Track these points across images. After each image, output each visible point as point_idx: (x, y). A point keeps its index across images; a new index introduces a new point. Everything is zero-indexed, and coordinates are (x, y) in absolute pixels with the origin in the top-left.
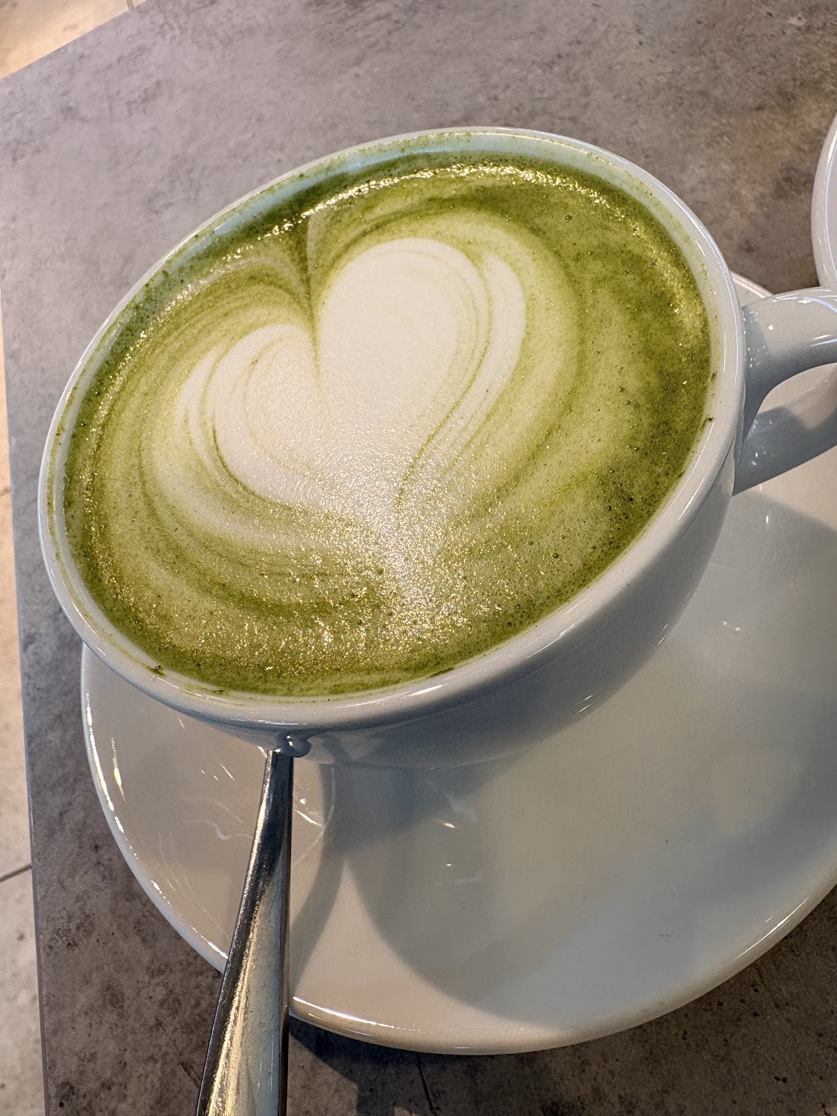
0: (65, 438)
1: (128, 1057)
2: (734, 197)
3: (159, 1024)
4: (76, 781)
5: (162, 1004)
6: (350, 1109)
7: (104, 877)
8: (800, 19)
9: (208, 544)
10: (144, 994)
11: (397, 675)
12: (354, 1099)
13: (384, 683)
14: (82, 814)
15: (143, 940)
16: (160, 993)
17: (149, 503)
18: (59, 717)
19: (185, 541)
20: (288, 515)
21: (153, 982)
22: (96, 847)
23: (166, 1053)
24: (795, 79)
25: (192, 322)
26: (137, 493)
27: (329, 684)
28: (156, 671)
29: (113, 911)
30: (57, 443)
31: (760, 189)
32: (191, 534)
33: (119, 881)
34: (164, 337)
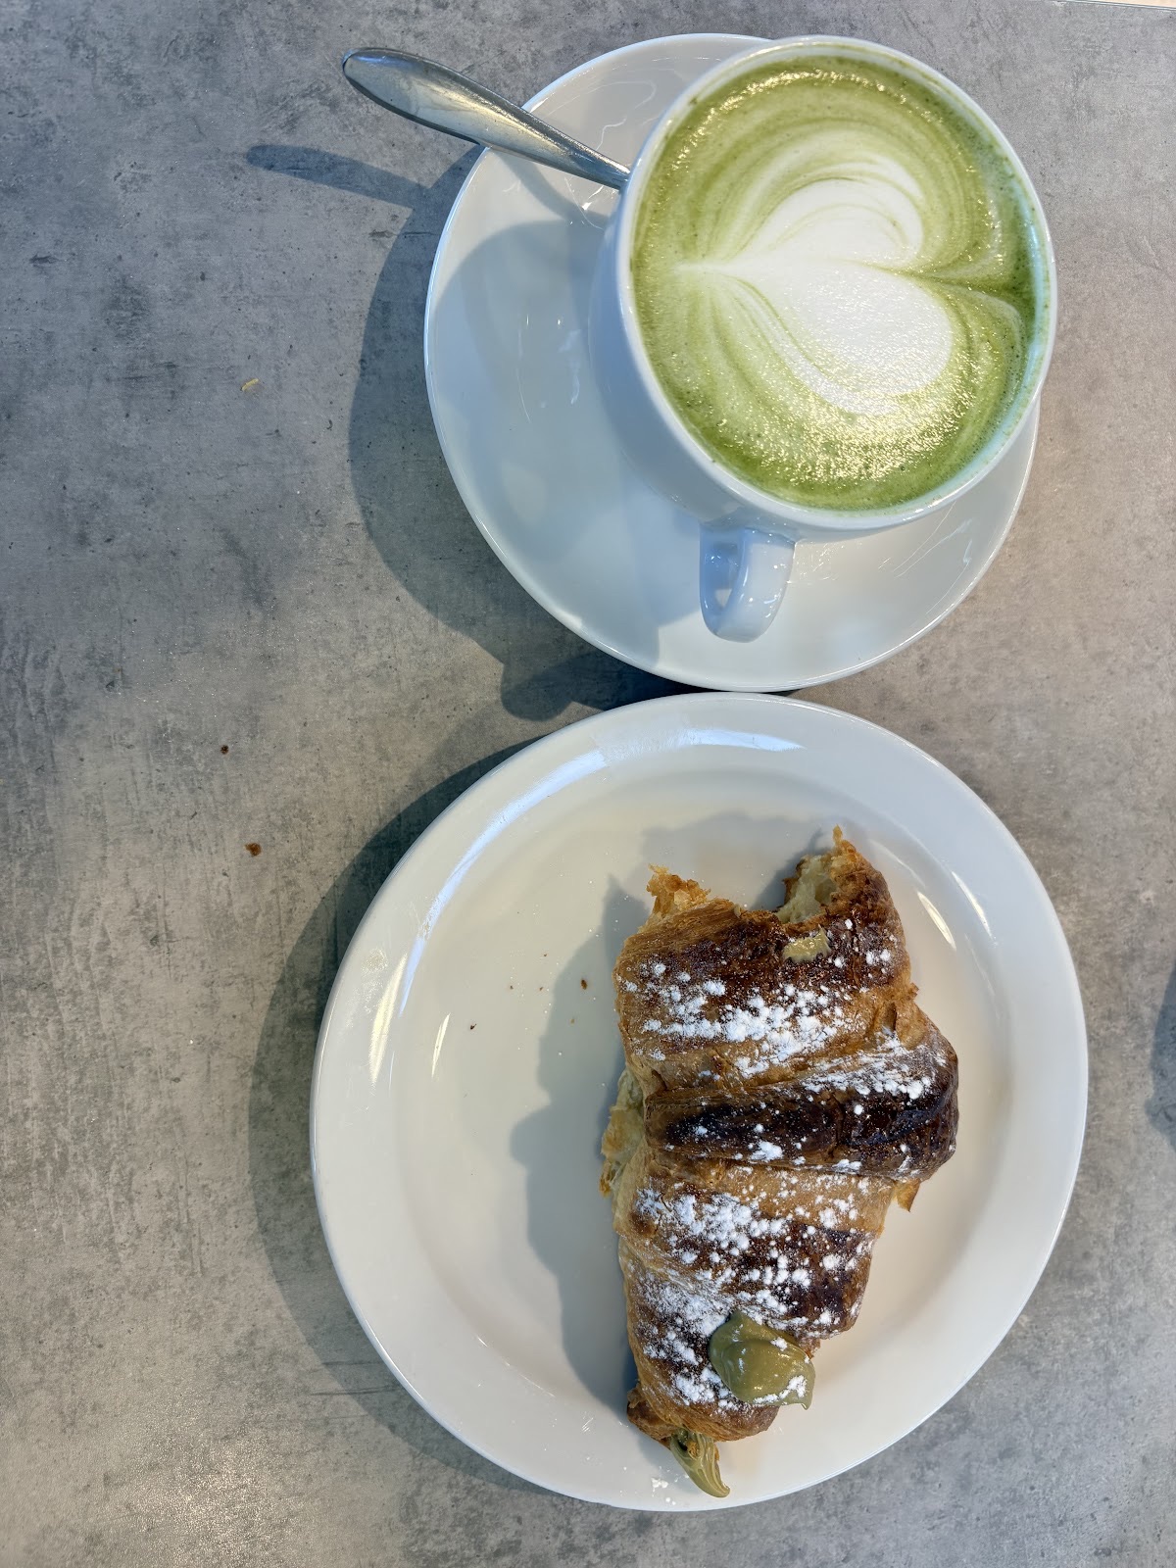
0: (896, 68)
1: (489, 24)
2: (985, 745)
3: (502, 53)
4: (694, 15)
5: (514, 58)
6: (419, 179)
7: (612, 27)
8: (1148, 899)
9: (768, 155)
10: (524, 45)
11: (640, 243)
12: (423, 184)
13: (638, 233)
14: (666, 16)
15: (559, 52)
16: (521, 58)
17: (817, 120)
18: (753, 9)
19: (777, 139)
20: (764, 212)
21: (529, 54)
22: (636, 25)
23: (482, 54)
24: (1081, 856)
25: (959, 188)
26: (829, 113)
27: (649, 203)
28: (694, 101)
29: (585, 31)
30: (894, 60)
31: (980, 767)
32: (781, 144)
33: (606, 39)
34: (955, 162)
